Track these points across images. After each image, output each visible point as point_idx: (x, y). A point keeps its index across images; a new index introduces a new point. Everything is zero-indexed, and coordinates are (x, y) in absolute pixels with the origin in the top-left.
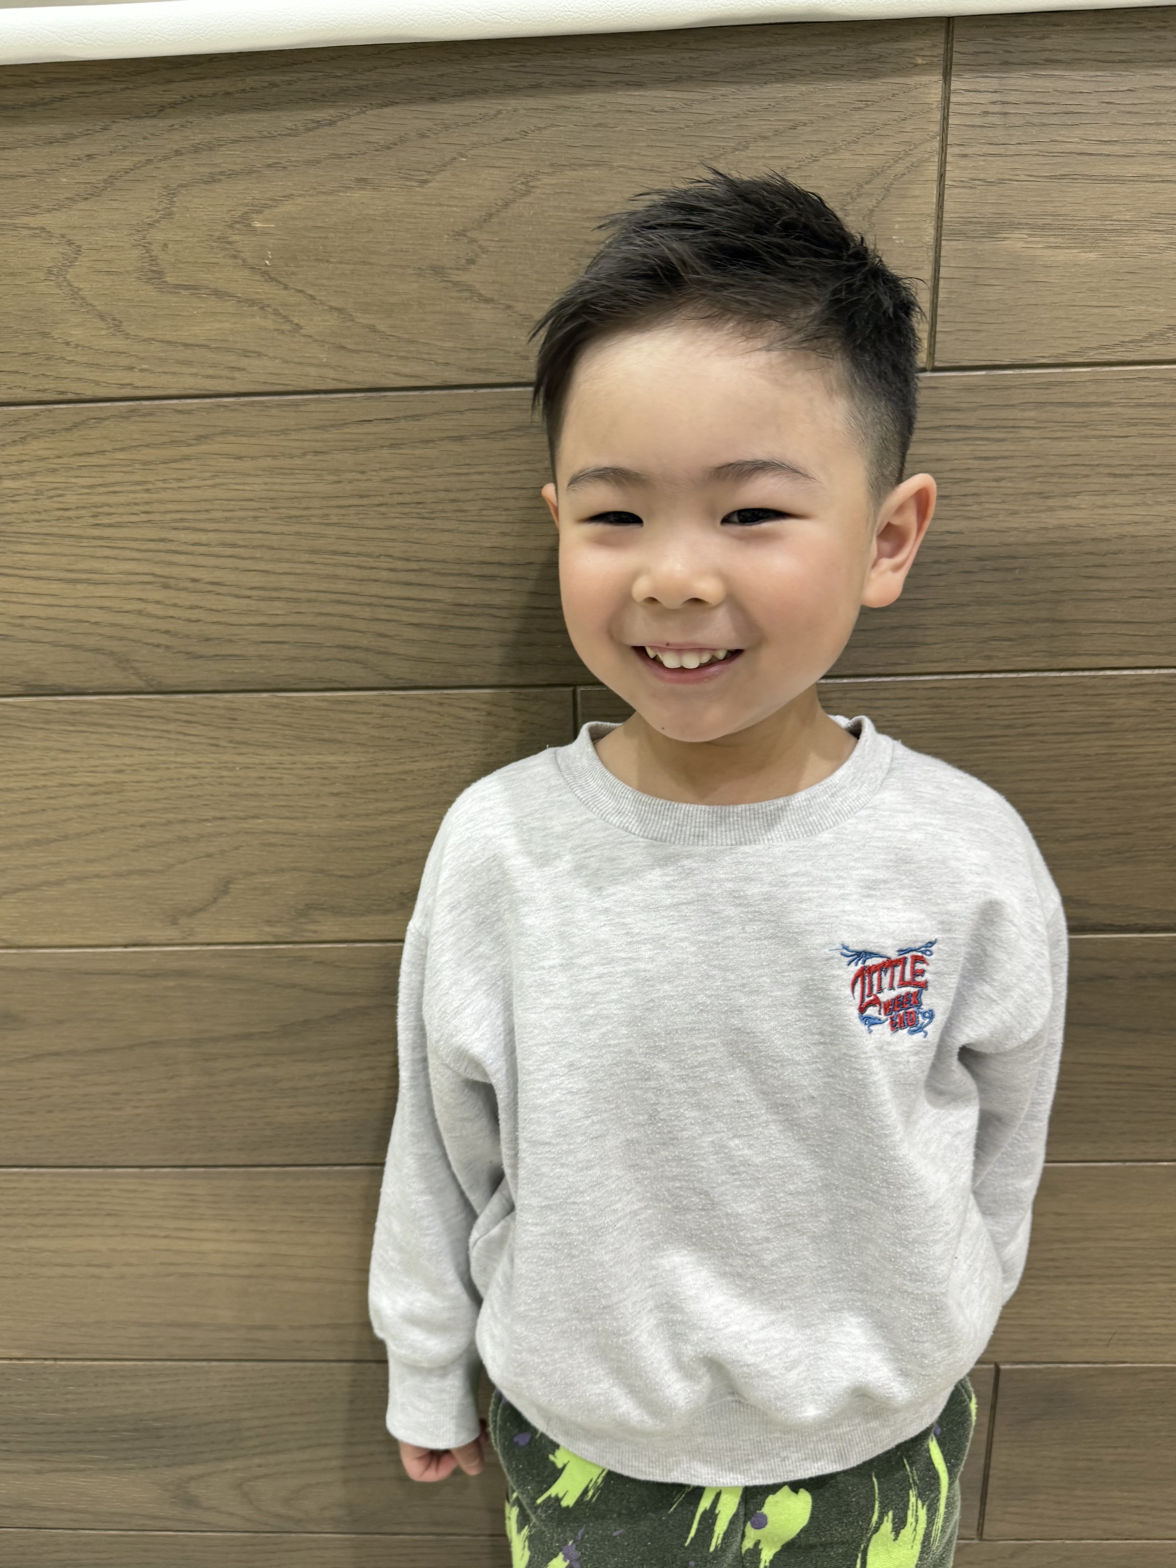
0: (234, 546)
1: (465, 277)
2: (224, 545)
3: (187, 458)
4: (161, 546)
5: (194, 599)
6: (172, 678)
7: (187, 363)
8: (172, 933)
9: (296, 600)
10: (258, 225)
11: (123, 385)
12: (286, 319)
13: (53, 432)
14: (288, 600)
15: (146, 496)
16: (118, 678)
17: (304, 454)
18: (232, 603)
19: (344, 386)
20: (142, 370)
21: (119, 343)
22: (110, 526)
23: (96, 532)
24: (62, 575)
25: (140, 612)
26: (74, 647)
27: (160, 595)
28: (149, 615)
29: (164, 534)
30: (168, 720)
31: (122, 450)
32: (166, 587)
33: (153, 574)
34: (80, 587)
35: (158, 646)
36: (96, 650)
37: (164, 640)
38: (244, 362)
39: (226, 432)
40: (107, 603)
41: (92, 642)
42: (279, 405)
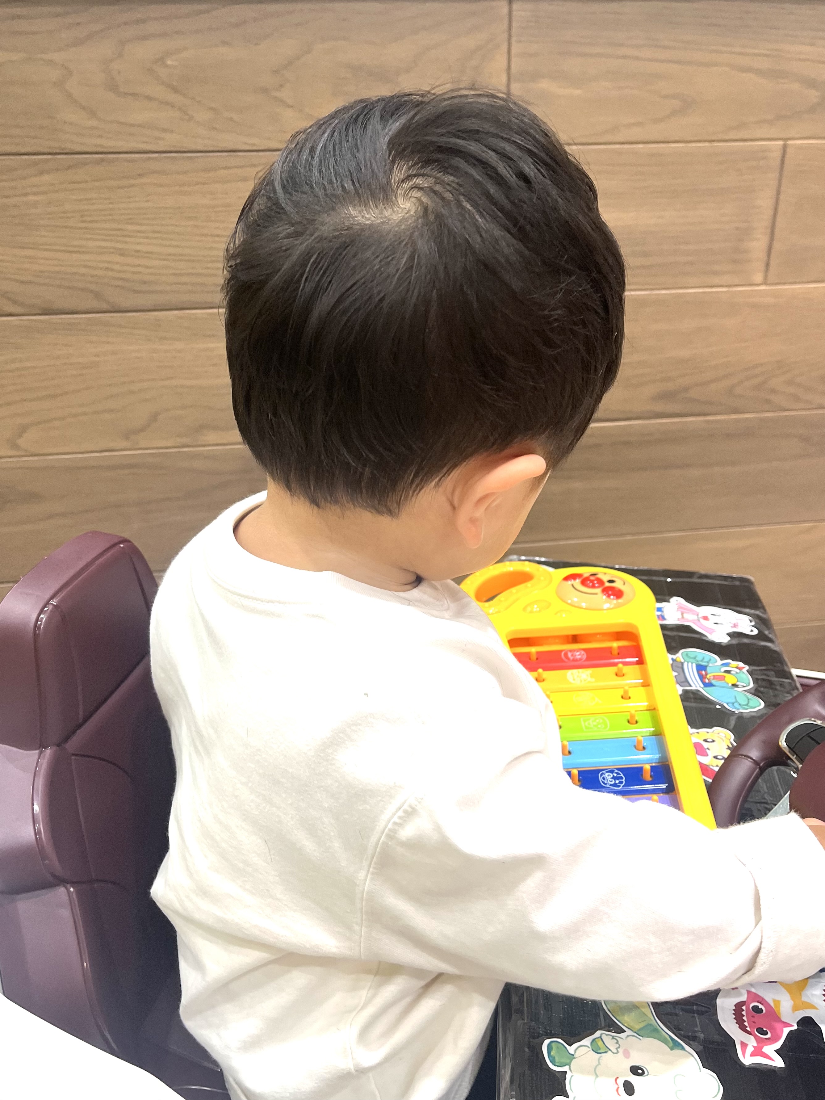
0: (158, 232)
1: (278, 94)
2: (154, 232)
3: (133, 186)
4: (119, 233)
5: (137, 261)
6: (125, 304)
7: (132, 135)
8: (125, 444)
9: (193, 261)
10: (169, 62)
11: (96, 146)
12: (185, 113)
13: (58, 170)
14: (188, 261)
15: (111, 206)
16: (95, 304)
17: (196, 184)
18: (157, 263)
19: (217, 149)
20: (107, 138)
21: (94, 123)
22: (90, 222)
23: (83, 225)
24: (63, 248)
25: (107, 269)
26: (70, 288)
27: (118, 259)
28: (112, 270)
29: (120, 227)
30: (122, 327)
31: (97, 180)
32: (122, 255)
33: (115, 248)
34: (74, 255)
35: (117, 286)
36: (83, 290)
37: (120, 283)
38: (163, 135)
39: (154, 172)
40: (89, 264)
41: (80, 285)
42: (183, 158)
